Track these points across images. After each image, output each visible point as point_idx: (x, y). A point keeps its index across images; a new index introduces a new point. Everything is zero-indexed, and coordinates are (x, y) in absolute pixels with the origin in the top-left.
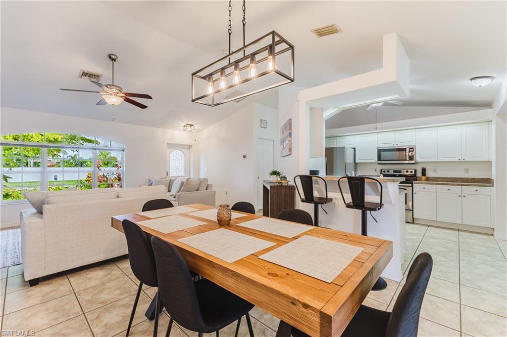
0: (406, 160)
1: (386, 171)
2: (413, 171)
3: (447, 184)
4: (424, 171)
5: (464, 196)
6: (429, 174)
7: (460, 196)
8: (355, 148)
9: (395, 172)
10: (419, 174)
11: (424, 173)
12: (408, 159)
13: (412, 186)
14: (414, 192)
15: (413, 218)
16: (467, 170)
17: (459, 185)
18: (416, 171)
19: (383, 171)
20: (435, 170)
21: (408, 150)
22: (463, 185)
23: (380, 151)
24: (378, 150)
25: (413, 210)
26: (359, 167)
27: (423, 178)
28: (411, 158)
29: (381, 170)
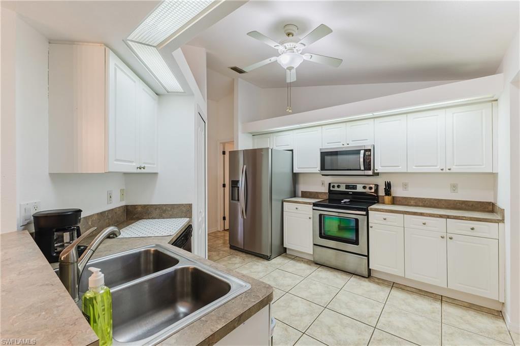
0: (360, 170)
1: (336, 185)
2: (373, 186)
3: (421, 214)
4: (388, 186)
5: (451, 238)
6: (397, 192)
7: (442, 237)
8: (292, 150)
9: (347, 187)
10: (382, 192)
11: (388, 191)
12: (362, 168)
13: (367, 215)
14: (370, 225)
15: (369, 270)
16: (454, 187)
17: (441, 216)
18: (377, 186)
19: (332, 185)
20: (405, 186)
21: (362, 152)
22: (448, 217)
23: (324, 155)
24: (322, 153)
25: (368, 256)
26: (301, 179)
27: (387, 198)
28: (368, 166)
29: (330, 184)
